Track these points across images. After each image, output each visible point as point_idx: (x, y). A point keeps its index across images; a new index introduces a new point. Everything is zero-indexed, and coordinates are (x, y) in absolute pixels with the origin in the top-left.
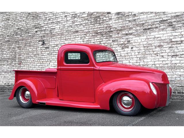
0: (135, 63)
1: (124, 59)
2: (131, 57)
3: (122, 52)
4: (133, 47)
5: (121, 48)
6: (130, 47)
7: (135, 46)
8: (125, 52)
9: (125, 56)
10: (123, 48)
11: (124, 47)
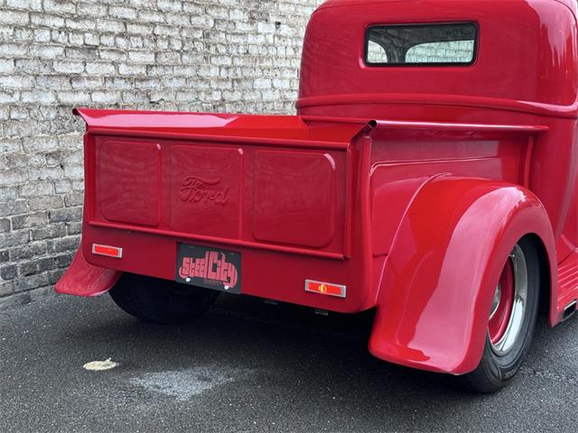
0: (287, 91)
1: (259, 73)
2: (276, 64)
3: (251, 39)
4: (279, 21)
5: (246, 17)
6: (273, 19)
7: (284, 16)
8: (261, 39)
9: (260, 58)
10: (252, 20)
11: (255, 15)
